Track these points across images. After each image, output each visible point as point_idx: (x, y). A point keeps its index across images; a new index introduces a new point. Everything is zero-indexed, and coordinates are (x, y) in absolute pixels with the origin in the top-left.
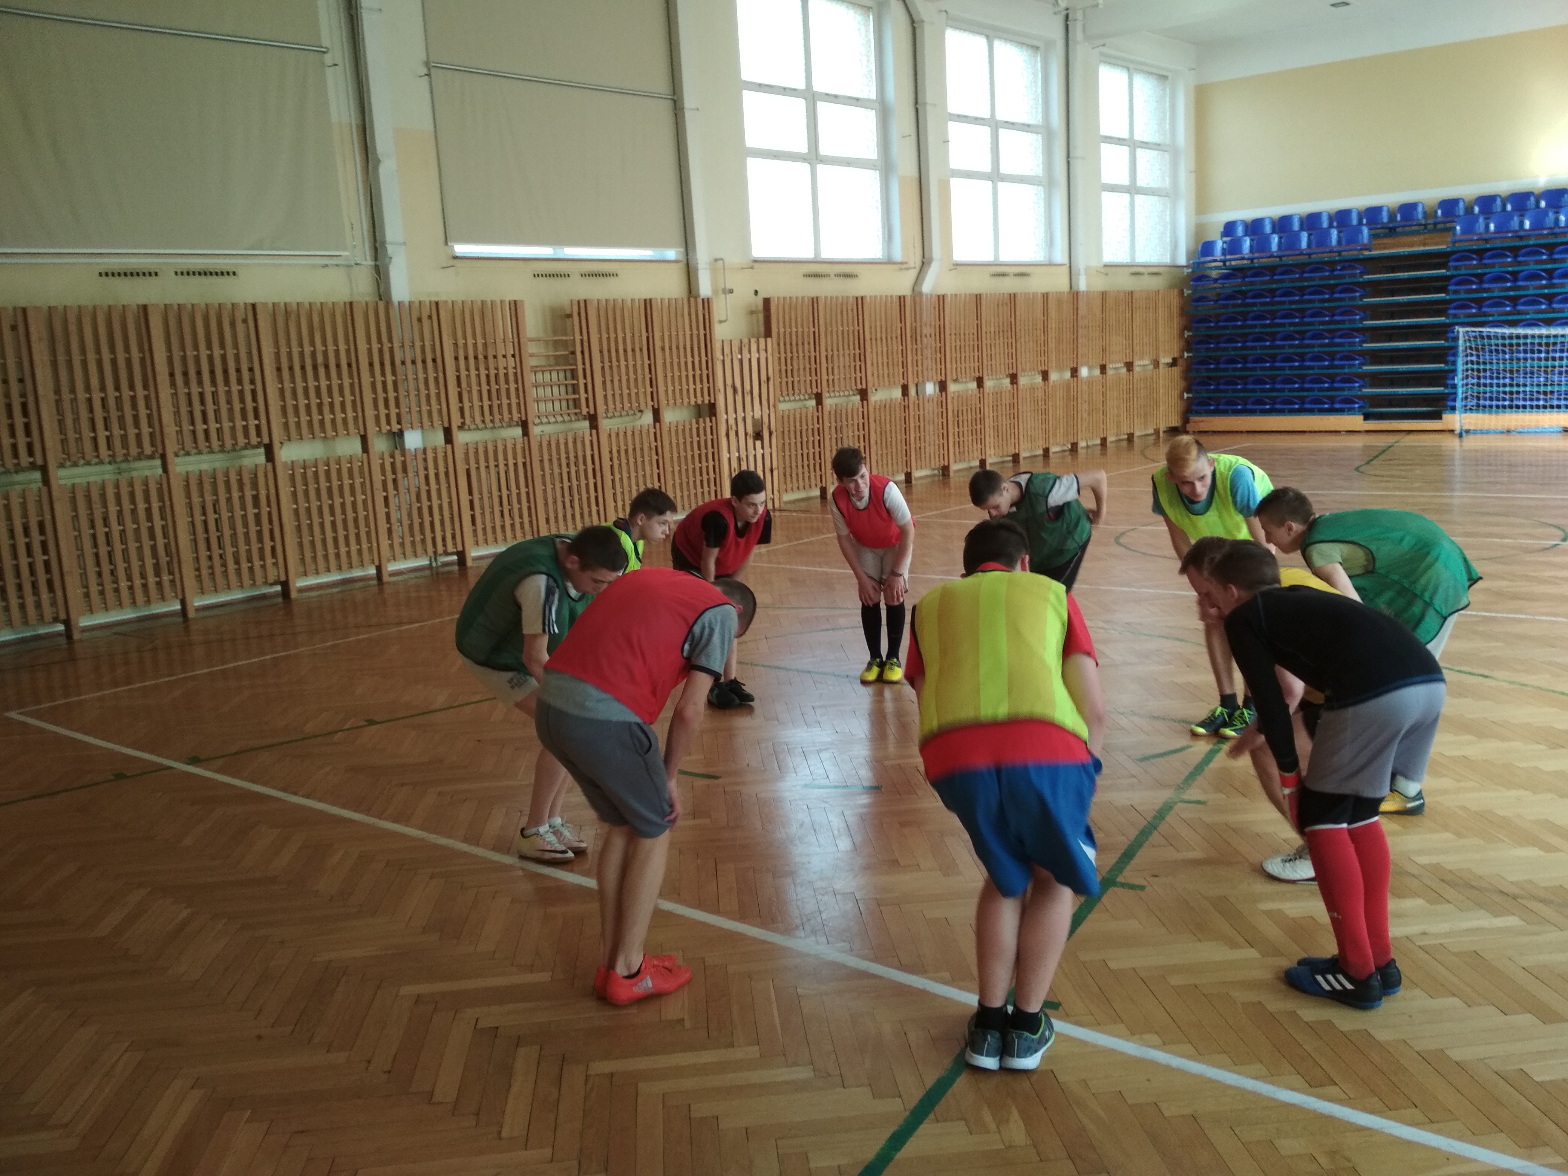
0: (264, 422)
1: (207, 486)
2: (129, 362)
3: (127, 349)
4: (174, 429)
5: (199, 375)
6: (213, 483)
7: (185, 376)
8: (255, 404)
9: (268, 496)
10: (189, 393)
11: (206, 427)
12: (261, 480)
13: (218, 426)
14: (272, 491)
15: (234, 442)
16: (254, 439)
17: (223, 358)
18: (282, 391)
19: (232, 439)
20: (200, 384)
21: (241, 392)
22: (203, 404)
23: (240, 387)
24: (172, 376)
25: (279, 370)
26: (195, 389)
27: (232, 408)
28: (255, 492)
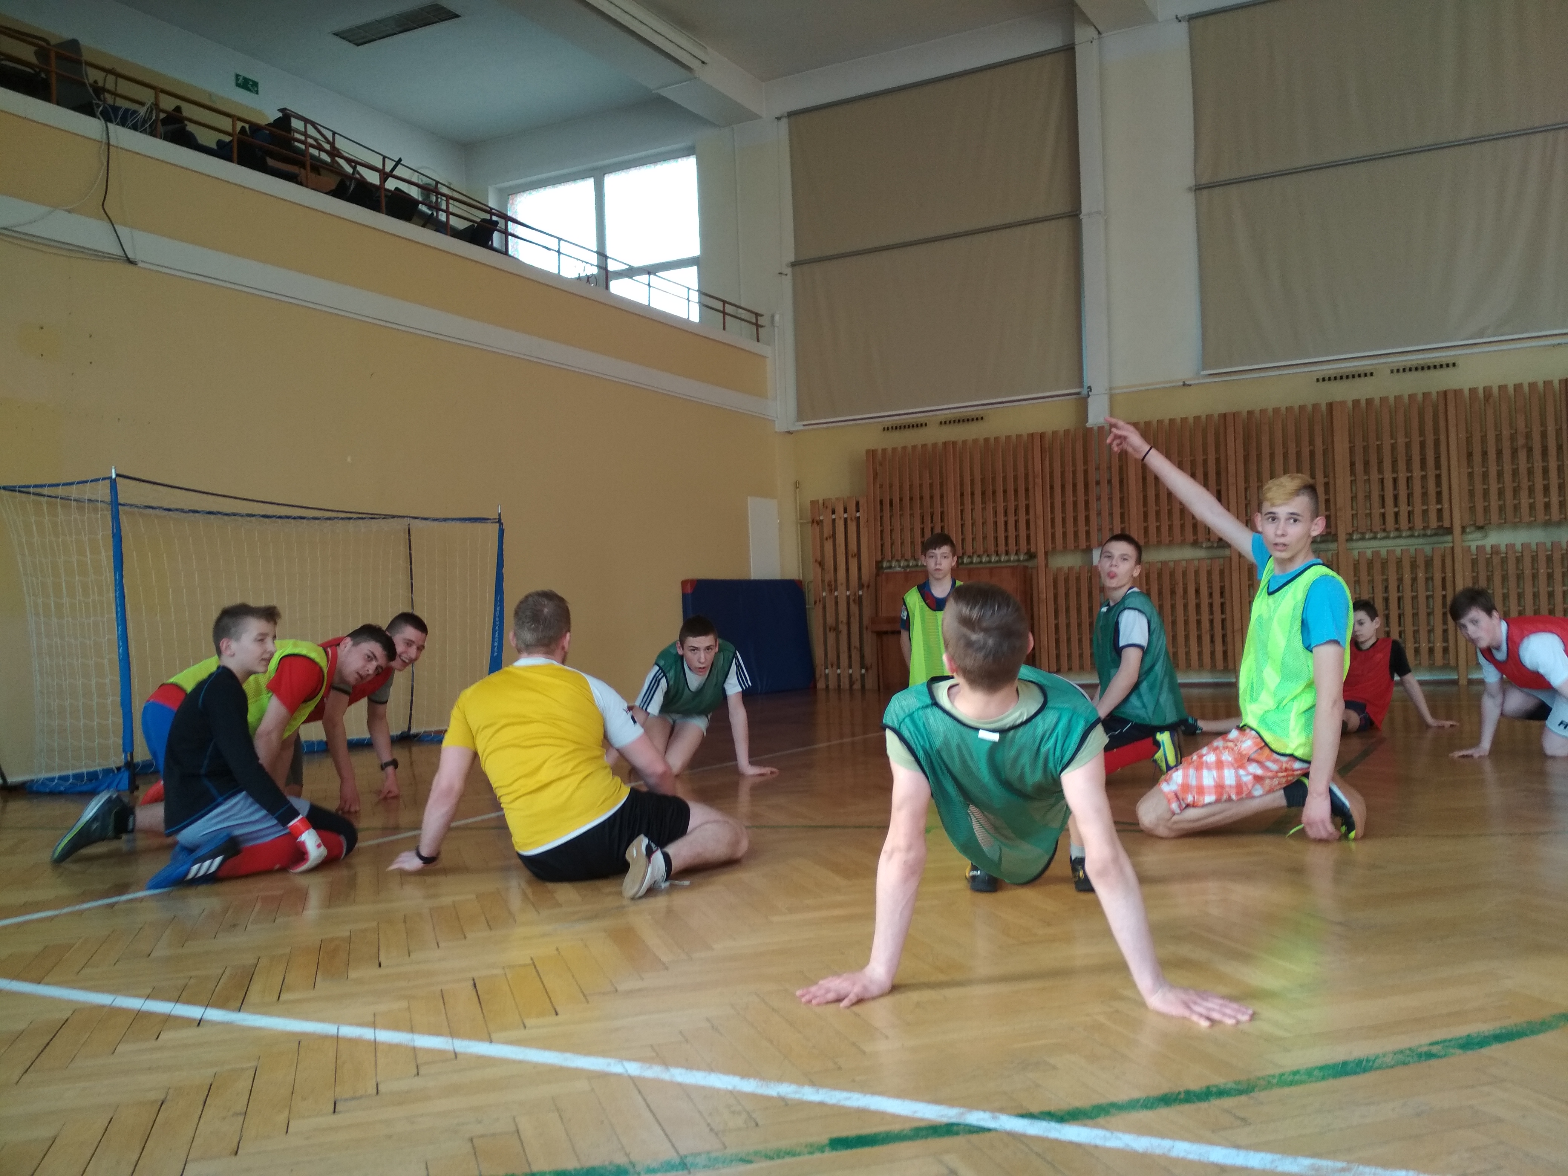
0: (1446, 506)
1: (1377, 566)
2: (1312, 454)
3: (1312, 442)
4: (1349, 513)
5: (1380, 462)
6: (1384, 564)
7: (1366, 464)
8: (1439, 489)
9: (1444, 580)
10: (1369, 480)
11: (1383, 511)
12: (1437, 563)
13: (1396, 509)
14: (1449, 575)
15: (1411, 525)
16: (1434, 523)
17: (1408, 445)
18: (1471, 475)
19: (1409, 522)
20: (1380, 471)
21: (1424, 478)
22: (1383, 489)
23: (1424, 473)
24: (1352, 464)
25: (1470, 455)
26: (1375, 476)
27: (1412, 493)
28: (1430, 575)
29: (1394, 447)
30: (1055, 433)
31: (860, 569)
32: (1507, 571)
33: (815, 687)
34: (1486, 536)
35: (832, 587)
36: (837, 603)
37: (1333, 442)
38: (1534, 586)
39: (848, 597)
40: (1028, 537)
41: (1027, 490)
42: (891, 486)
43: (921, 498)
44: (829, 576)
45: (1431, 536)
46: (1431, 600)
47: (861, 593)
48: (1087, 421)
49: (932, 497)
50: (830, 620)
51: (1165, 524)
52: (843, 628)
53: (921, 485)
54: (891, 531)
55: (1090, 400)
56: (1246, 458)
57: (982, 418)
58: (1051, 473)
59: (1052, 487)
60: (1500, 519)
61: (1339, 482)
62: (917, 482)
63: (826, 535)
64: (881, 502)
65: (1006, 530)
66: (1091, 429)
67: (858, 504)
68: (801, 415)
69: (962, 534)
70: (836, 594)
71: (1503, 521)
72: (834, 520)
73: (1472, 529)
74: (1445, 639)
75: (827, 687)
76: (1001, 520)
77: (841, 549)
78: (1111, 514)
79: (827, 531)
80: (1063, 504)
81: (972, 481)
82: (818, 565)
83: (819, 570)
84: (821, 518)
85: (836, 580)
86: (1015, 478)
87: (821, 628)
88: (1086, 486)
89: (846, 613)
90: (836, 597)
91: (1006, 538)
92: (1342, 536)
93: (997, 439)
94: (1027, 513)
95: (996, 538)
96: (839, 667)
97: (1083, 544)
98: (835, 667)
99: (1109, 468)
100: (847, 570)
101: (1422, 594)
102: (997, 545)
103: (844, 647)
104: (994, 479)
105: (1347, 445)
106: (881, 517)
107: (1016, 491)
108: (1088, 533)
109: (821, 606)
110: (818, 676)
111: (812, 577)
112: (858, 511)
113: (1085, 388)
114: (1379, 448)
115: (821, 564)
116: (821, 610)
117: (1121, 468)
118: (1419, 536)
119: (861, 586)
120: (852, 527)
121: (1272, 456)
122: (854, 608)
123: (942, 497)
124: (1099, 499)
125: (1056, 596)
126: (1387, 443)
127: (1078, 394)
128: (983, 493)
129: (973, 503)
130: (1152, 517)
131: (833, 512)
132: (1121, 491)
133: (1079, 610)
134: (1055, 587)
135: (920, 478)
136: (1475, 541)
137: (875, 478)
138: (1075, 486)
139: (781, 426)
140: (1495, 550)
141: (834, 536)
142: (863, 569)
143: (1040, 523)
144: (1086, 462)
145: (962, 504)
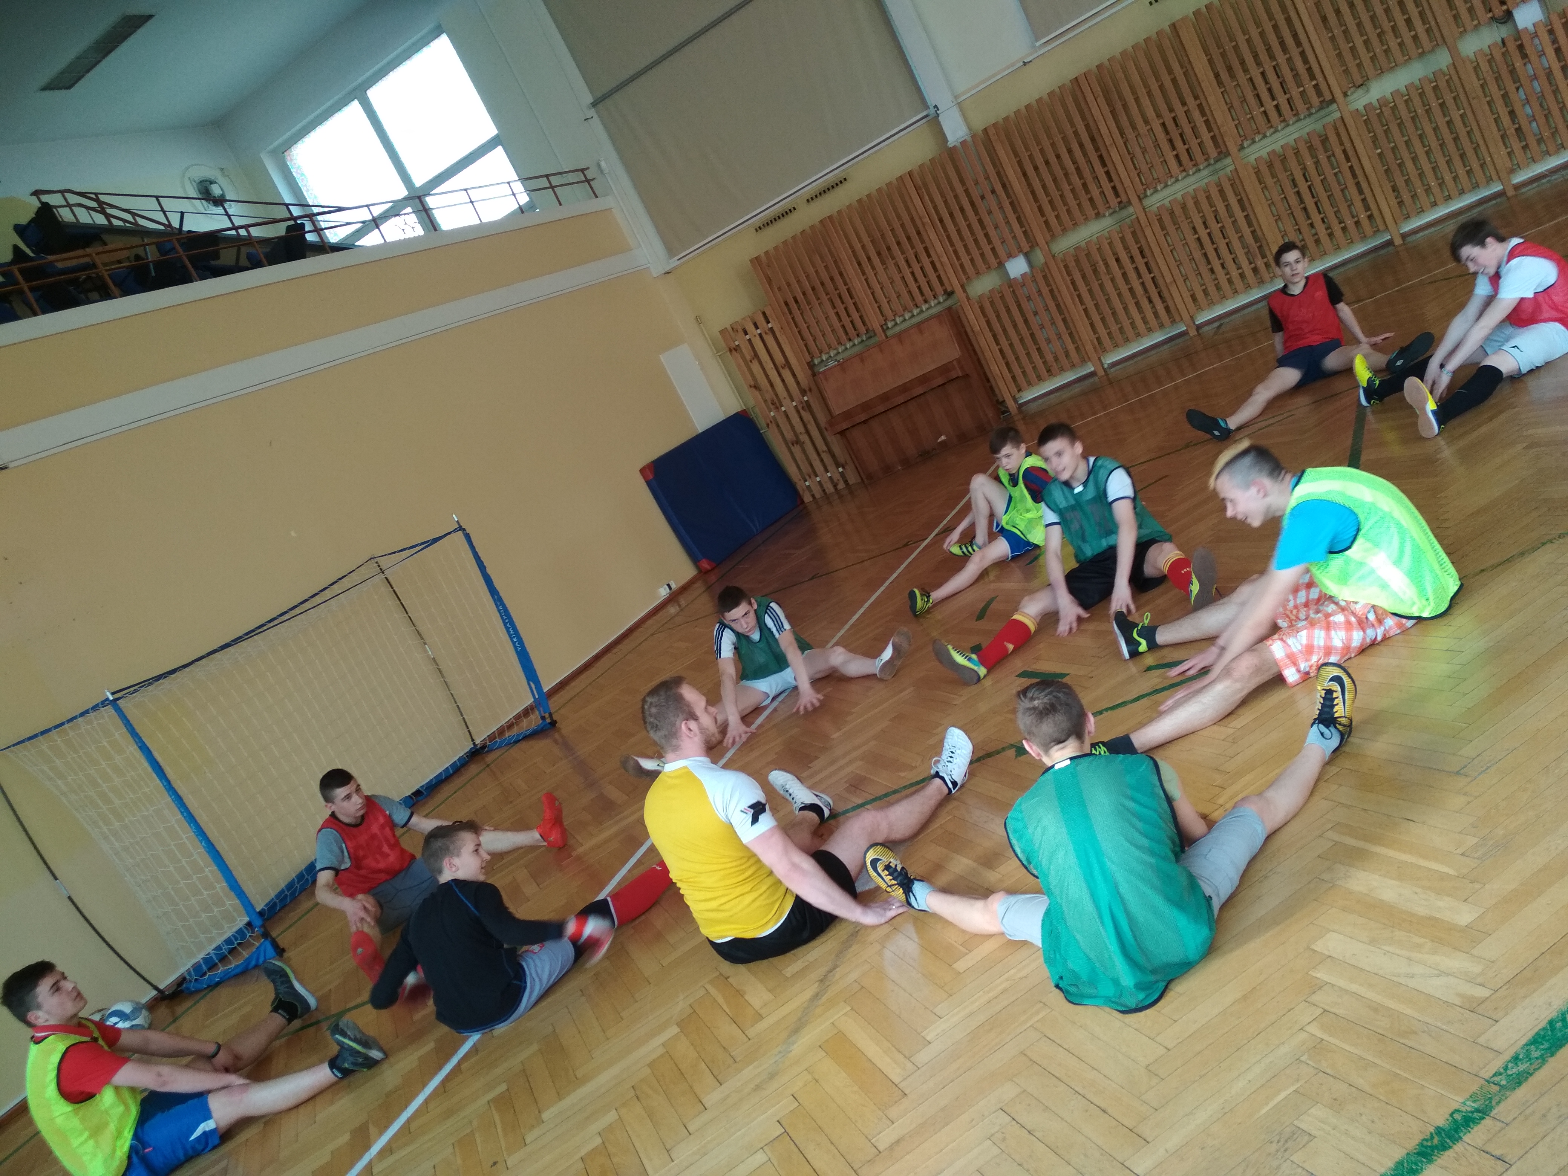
0: (1320, 79)
1: (1278, 165)
2: (1174, 81)
3: (1170, 71)
4: (1232, 124)
5: (1243, 63)
6: (1284, 160)
7: (1230, 69)
8: (1308, 66)
9: (1345, 151)
10: (1238, 84)
11: (1263, 109)
12: (1333, 138)
13: (1275, 103)
14: (1348, 145)
15: (1294, 112)
16: (1315, 101)
17: (1262, 34)
18: (1333, 39)
19: (1292, 110)
20: (1246, 71)
21: (1289, 60)
22: (1255, 88)
23: (1288, 56)
24: (1217, 76)
25: (1324, 19)
26: (1242, 78)
27: (1284, 80)
28: (1330, 153)
29: (1249, 41)
30: (921, 166)
31: (794, 375)
32: (1401, 118)
33: (803, 502)
34: (1368, 91)
35: (776, 404)
36: (787, 417)
37: (1190, 62)
38: (1431, 122)
39: (796, 407)
40: (939, 277)
41: (919, 233)
42: (789, 285)
43: (822, 284)
44: (769, 395)
45: (1316, 112)
46: (1340, 175)
47: (806, 398)
48: (946, 140)
49: (832, 279)
50: (789, 436)
51: (1062, 210)
52: (804, 438)
53: (817, 272)
54: (808, 327)
55: (941, 118)
56: (1113, 112)
57: (845, 179)
58: (935, 208)
59: (941, 220)
60: (1376, 70)
61: (1211, 99)
62: (811, 271)
63: (748, 358)
64: (786, 304)
65: (916, 281)
66: (955, 146)
67: (764, 314)
68: (671, 251)
69: (876, 302)
70: (783, 409)
71: (1380, 71)
72: (749, 340)
73: (1353, 89)
74: (1367, 208)
75: (813, 496)
76: (907, 272)
77: (769, 366)
78: (1008, 222)
79: (748, 354)
80: (959, 231)
81: (863, 247)
82: (754, 390)
83: (757, 393)
84: (737, 343)
85: (777, 395)
86: (903, 225)
87: (784, 446)
88: (972, 204)
89: (801, 424)
90: (785, 412)
91: (919, 287)
92: (1233, 149)
93: (869, 196)
94: (929, 256)
95: (910, 292)
96: (817, 476)
97: (993, 262)
98: (813, 477)
99: (988, 178)
100: (783, 381)
101: (1329, 173)
102: (913, 299)
103: (813, 456)
104: (882, 235)
105: (1205, 59)
106: (793, 318)
107: (909, 238)
108: (993, 249)
109: (775, 427)
110: (801, 492)
111: (752, 402)
112: (768, 322)
113: (932, 108)
114: (1236, 48)
115: (756, 387)
116: (776, 430)
117: (998, 173)
118: (1305, 117)
119: (803, 392)
120: (770, 340)
121: (1137, 100)
122: (806, 416)
123: (841, 274)
124: (990, 212)
125: (988, 322)
126: (1241, 39)
127: (927, 116)
128: (879, 254)
129: (873, 268)
130: (1047, 209)
131: (746, 333)
132: (1008, 196)
133: (1015, 326)
134: (984, 315)
135: (814, 266)
136: (1360, 100)
137: (770, 284)
138: (962, 209)
139: (657, 270)
140: (1383, 103)
141: (756, 356)
142: (798, 376)
143: (945, 259)
144: (963, 182)
145: (864, 273)
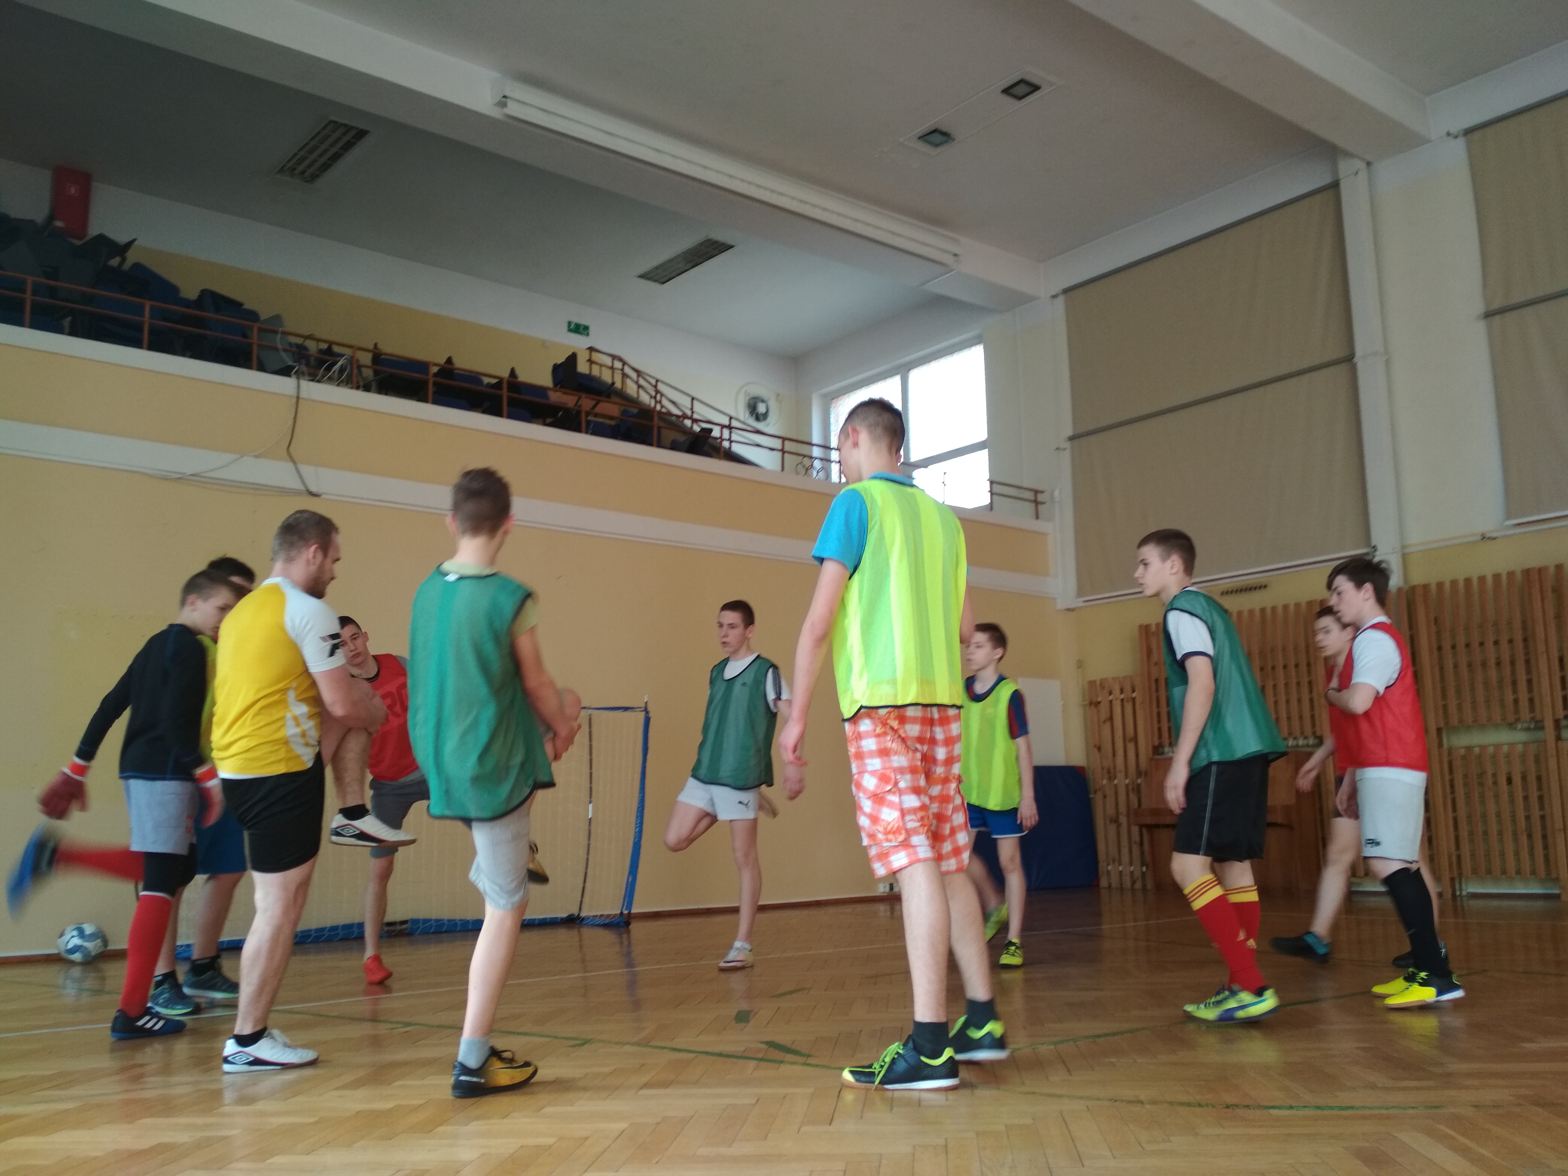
31: (1137, 755)
33: (1099, 884)
35: (1111, 774)
36: (1116, 793)
39: (1127, 786)
44: (1108, 763)
50: (1111, 811)
52: (1123, 821)
57: (1263, 586)
63: (1104, 717)
67: (1134, 684)
68: (1080, 592)
70: (1115, 781)
72: (1111, 701)
75: (1110, 883)
77: (1119, 733)
79: (1105, 713)
82: (1098, 752)
83: (1099, 756)
84: (1099, 699)
85: (1115, 767)
86: (1295, 652)
87: (1104, 819)
89: (1125, 804)
90: (1116, 786)
93: (1273, 609)
96: (1120, 864)
98: (1116, 864)
100: (1125, 754)
103: (1125, 842)
104: (1271, 653)
106: (1157, 698)
107: (1297, 666)
109: (1102, 795)
110: (1100, 873)
111: (1093, 762)
112: (1134, 692)
113: (1371, 547)
115: (1101, 749)
116: (1103, 800)
119: (1138, 774)
120: (1129, 708)
122: (1133, 798)
131: (1110, 693)
137: (1147, 655)
139: (1061, 605)
141: (1111, 718)
142: (1140, 756)
